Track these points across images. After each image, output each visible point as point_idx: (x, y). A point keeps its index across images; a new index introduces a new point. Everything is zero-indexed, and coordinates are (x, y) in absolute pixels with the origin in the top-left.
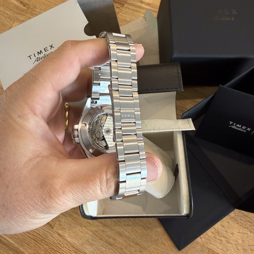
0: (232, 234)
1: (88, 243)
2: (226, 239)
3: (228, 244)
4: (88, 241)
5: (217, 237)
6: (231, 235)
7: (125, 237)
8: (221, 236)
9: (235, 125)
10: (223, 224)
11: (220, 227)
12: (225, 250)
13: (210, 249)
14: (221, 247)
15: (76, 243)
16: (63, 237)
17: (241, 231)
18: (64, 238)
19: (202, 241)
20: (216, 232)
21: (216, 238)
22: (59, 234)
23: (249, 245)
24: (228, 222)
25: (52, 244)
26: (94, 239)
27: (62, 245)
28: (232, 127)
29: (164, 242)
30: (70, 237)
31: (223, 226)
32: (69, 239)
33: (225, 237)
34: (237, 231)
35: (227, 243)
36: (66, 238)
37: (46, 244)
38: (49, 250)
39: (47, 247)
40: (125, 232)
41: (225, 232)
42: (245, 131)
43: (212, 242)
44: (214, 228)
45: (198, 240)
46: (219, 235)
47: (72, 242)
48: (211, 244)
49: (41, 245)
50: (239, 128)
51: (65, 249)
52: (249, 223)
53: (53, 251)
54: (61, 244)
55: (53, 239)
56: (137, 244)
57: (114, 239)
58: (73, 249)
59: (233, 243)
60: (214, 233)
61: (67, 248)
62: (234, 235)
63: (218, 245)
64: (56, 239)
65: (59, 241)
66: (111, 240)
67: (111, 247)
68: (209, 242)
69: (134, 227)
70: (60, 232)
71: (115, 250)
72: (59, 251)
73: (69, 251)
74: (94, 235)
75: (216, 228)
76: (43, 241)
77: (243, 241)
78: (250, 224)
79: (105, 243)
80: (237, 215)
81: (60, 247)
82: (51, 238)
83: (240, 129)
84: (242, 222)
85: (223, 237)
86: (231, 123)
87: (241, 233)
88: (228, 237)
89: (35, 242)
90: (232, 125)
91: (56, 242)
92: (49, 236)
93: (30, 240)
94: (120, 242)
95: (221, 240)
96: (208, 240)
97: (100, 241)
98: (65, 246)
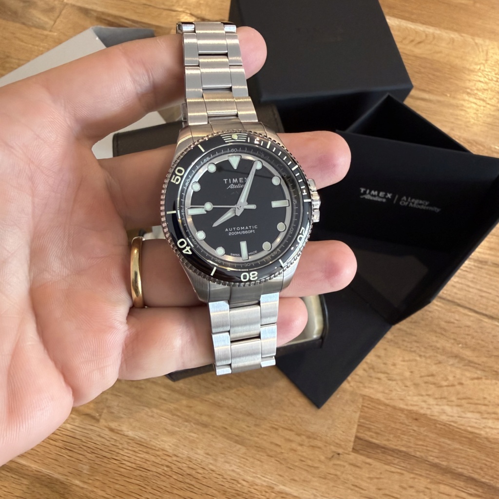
0: (394, 365)
1: (165, 431)
2: (386, 375)
3: (390, 382)
4: (166, 429)
5: (373, 375)
6: (392, 368)
7: (228, 407)
8: (378, 372)
9: (369, 193)
10: (379, 354)
11: (374, 358)
12: (387, 391)
13: (365, 396)
14: (381, 389)
15: (145, 437)
16: (120, 432)
17: (407, 358)
18: (122, 433)
19: (351, 386)
20: (370, 368)
21: (371, 377)
22: (112, 430)
23: (421, 377)
24: (385, 349)
25: (101, 449)
26: (175, 423)
27: (120, 447)
28: (364, 198)
29: (292, 400)
30: (131, 430)
31: (379, 357)
32: (131, 433)
33: (384, 373)
34: (401, 359)
35: (388, 381)
36: (126, 433)
37: (89, 452)
38: (98, 461)
39: (93, 456)
40: (226, 400)
41: (382, 365)
42: (384, 200)
43: (366, 385)
44: (367, 363)
45: (345, 385)
46: (375, 372)
47: (137, 437)
48: (365, 387)
49: (81, 456)
50: (375, 196)
51: (126, 451)
52: (415, 344)
53: (105, 460)
54: (118, 444)
55: (103, 440)
56: (250, 414)
57: (209, 416)
58: (141, 449)
59: (398, 378)
60: (367, 369)
61: (130, 448)
62: (398, 366)
63: (375, 386)
64: (108, 439)
65: (113, 440)
66: (204, 419)
67: (206, 430)
68: (361, 385)
69: (240, 388)
70: (113, 425)
71: (214, 433)
72: (116, 458)
73: (134, 453)
74: (175, 417)
75: (369, 361)
76: (85, 448)
77: (412, 372)
78: (418, 345)
79: (194, 426)
80: (396, 335)
81: (117, 451)
82: (99, 439)
83: (376, 199)
84: (405, 344)
85: (381, 372)
86: (362, 190)
87: (407, 361)
88: (389, 372)
89: (70, 453)
90: (365, 193)
91: (107, 443)
92: (93, 437)
93: (59, 452)
94: (221, 418)
95: (379, 379)
96: (361, 382)
97: (186, 423)
98: (126, 446)
